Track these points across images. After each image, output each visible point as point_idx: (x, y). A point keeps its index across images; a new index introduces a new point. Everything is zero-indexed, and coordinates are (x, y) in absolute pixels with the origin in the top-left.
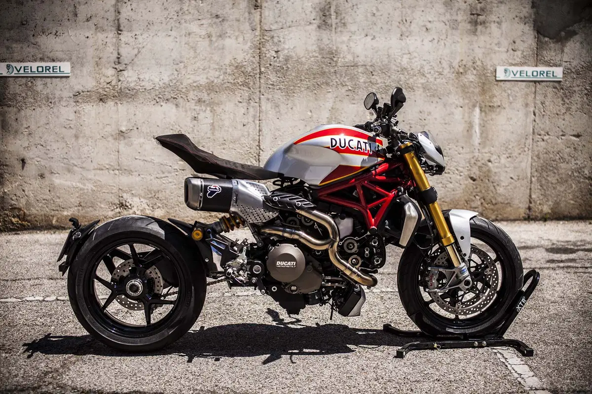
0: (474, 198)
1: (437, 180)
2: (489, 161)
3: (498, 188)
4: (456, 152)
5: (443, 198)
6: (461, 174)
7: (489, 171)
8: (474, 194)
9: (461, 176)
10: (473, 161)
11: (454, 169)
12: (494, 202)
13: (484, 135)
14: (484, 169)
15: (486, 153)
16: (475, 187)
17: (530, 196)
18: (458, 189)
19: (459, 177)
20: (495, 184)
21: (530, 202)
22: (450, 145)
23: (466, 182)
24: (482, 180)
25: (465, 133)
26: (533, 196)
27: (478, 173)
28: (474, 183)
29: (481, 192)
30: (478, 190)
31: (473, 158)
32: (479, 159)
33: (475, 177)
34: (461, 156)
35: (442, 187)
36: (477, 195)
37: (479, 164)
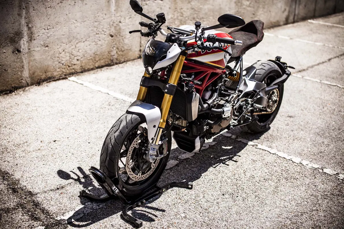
0: (112, 49)
1: (92, 40)
2: (120, 22)
3: (125, 40)
4: (102, 18)
5: (96, 52)
6: (106, 33)
7: (120, 29)
8: (113, 46)
9: (105, 35)
10: (111, 23)
11: (101, 30)
12: (123, 49)
13: (117, 4)
14: (118, 28)
15: (118, 17)
16: (113, 41)
17: (141, 42)
18: (104, 44)
19: (104, 36)
20: (123, 38)
21: (141, 47)
22: (99, 13)
23: (108, 39)
24: (116, 36)
25: (107, 3)
26: (142, 42)
27: (114, 31)
28: (112, 38)
29: (116, 44)
30: (114, 43)
31: (111, 21)
32: (115, 21)
33: (113, 34)
34: (105, 20)
35: (95, 45)
36: (114, 47)
37: (115, 25)
